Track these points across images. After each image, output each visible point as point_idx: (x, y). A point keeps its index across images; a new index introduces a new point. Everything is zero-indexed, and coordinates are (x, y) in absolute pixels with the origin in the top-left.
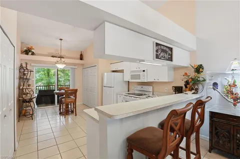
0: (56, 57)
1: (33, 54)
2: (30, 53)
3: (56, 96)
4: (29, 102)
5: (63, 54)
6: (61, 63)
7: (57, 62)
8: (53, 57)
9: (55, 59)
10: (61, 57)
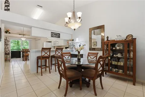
0: (21, 35)
1: (9, 33)
2: (8, 33)
3: (21, 52)
4: (8, 54)
5: (24, 33)
6: (23, 38)
7: (22, 37)
8: (20, 34)
9: (20, 36)
10: (23, 35)
